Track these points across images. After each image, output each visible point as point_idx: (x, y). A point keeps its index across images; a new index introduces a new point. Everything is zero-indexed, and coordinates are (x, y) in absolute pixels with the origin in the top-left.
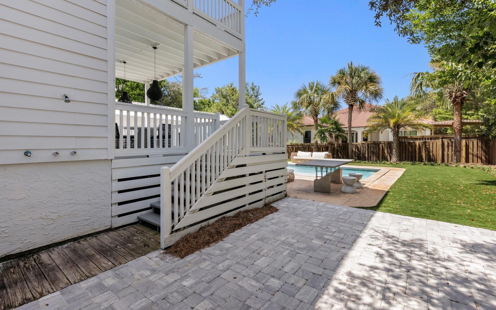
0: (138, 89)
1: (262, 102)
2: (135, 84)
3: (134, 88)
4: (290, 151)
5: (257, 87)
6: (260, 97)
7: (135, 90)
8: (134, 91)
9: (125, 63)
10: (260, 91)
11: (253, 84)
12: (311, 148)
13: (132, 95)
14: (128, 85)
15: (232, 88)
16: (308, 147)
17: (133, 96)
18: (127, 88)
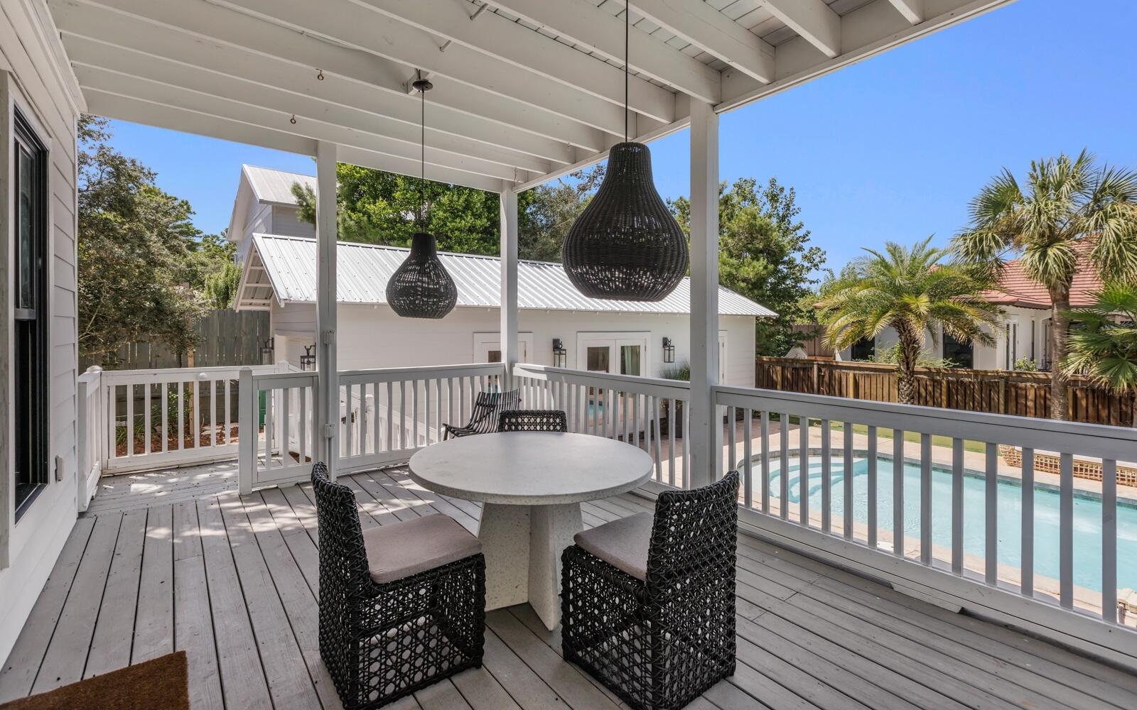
0: (470, 213)
1: (800, 233)
2: (461, 201)
3: (459, 211)
4: (922, 390)
5: (787, 192)
6: (794, 221)
7: (461, 217)
8: (458, 220)
9: (422, 84)
10: (797, 203)
11: (773, 182)
12: (1016, 387)
13: (452, 231)
14: (444, 205)
15: (721, 196)
16: (1006, 383)
17: (457, 233)
18: (441, 213)
